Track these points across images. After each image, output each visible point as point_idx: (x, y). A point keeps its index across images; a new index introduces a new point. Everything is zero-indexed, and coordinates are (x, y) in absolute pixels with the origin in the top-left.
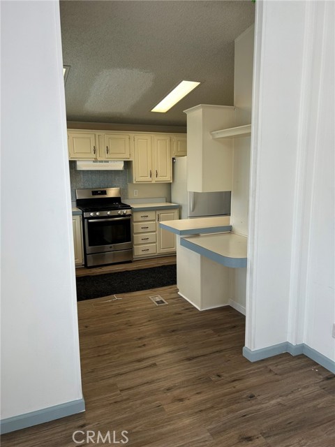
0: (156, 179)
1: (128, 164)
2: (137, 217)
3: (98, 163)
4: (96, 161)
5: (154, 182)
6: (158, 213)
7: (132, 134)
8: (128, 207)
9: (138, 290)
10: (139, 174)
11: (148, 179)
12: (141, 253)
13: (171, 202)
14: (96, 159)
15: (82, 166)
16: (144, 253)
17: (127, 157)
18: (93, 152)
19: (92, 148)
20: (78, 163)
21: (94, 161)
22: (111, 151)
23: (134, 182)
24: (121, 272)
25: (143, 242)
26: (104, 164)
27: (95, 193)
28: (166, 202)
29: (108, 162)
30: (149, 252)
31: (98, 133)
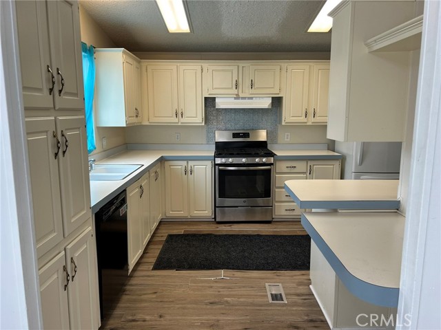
0: (313, 120)
1: (277, 101)
2: (281, 166)
3: (240, 101)
4: (237, 97)
5: (310, 123)
6: (310, 163)
7: (285, 64)
8: (271, 154)
9: (257, 268)
10: (290, 114)
11: (303, 119)
12: (284, 213)
13: (334, 151)
14: (237, 95)
15: (221, 103)
16: (288, 213)
17: (275, 92)
18: (234, 87)
19: (234, 82)
20: (217, 100)
21: (235, 98)
22: (256, 85)
23: (283, 124)
24: (249, 236)
25: (287, 199)
26: (247, 101)
27: (235, 135)
28: (328, 149)
29: (251, 98)
30: (294, 213)
31: (242, 64)
